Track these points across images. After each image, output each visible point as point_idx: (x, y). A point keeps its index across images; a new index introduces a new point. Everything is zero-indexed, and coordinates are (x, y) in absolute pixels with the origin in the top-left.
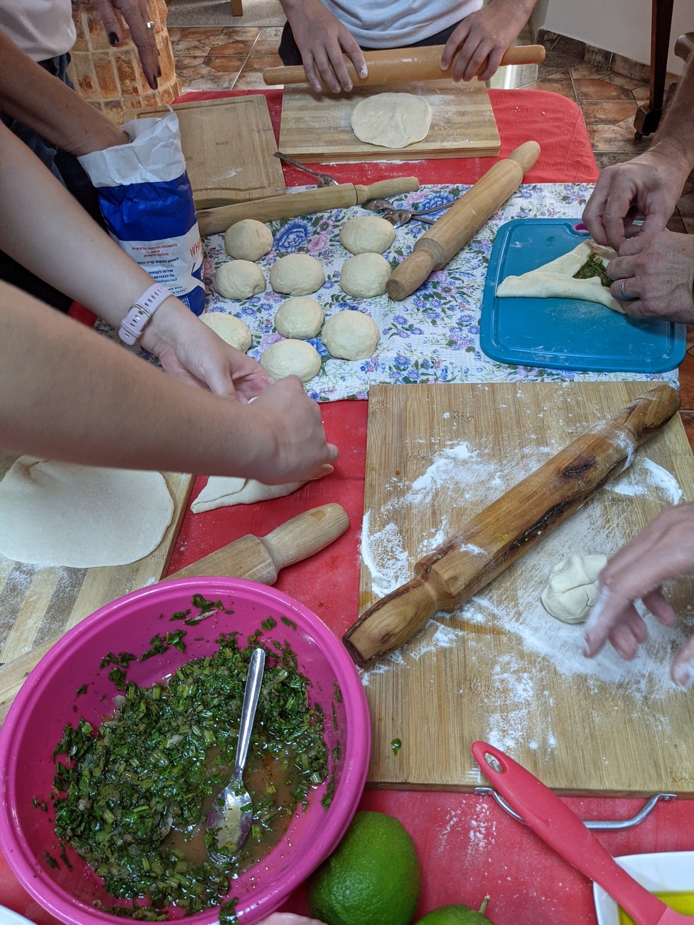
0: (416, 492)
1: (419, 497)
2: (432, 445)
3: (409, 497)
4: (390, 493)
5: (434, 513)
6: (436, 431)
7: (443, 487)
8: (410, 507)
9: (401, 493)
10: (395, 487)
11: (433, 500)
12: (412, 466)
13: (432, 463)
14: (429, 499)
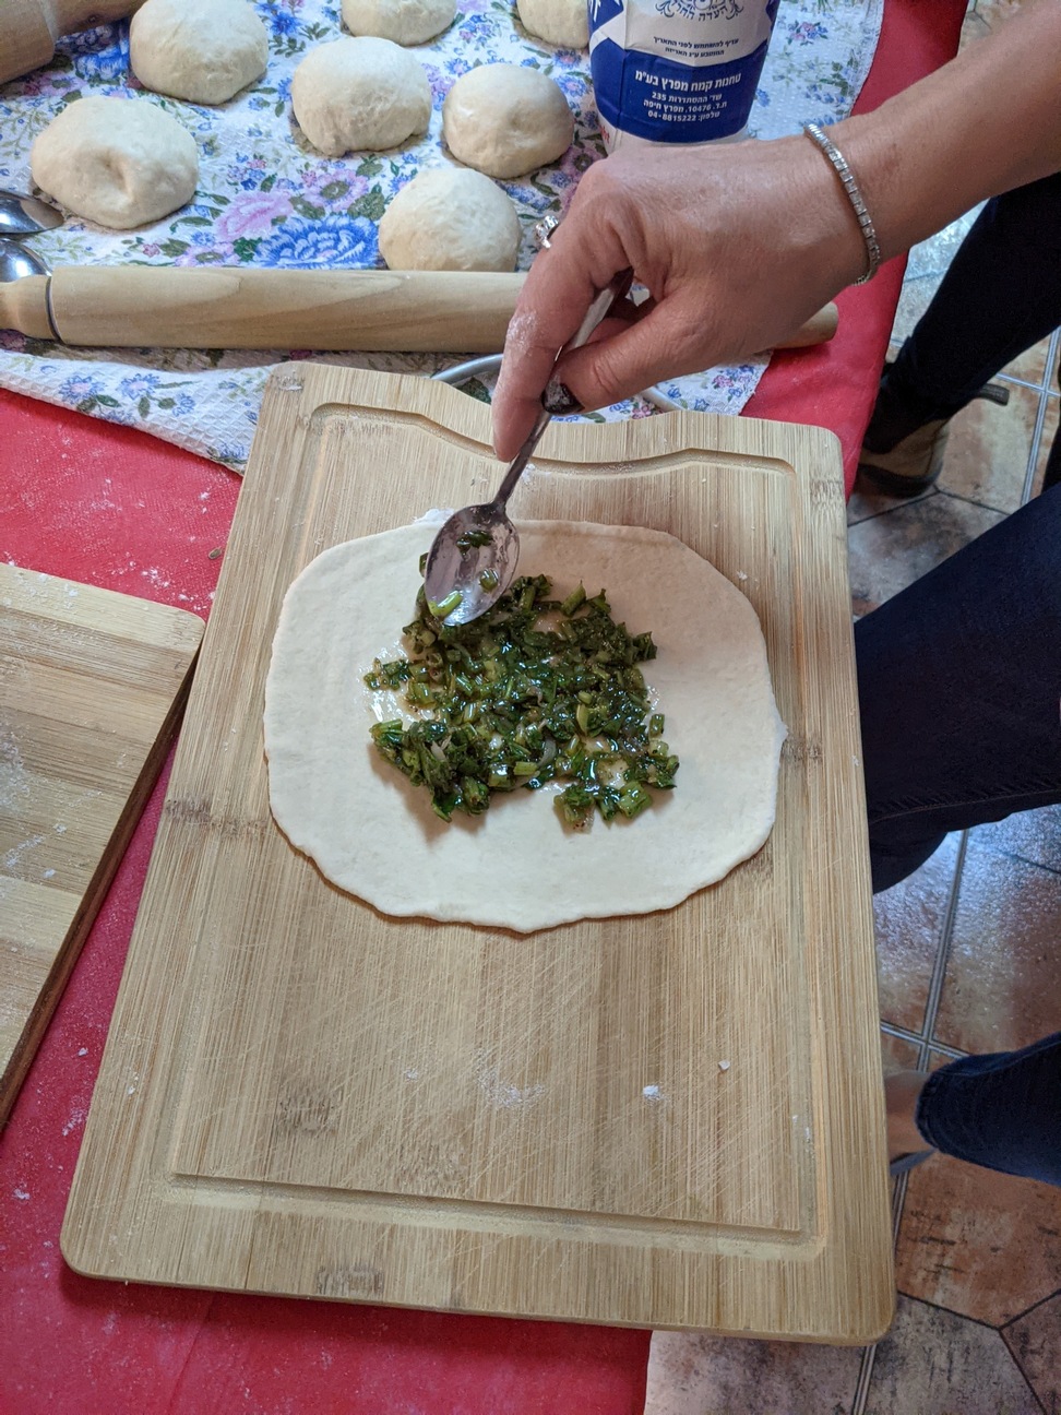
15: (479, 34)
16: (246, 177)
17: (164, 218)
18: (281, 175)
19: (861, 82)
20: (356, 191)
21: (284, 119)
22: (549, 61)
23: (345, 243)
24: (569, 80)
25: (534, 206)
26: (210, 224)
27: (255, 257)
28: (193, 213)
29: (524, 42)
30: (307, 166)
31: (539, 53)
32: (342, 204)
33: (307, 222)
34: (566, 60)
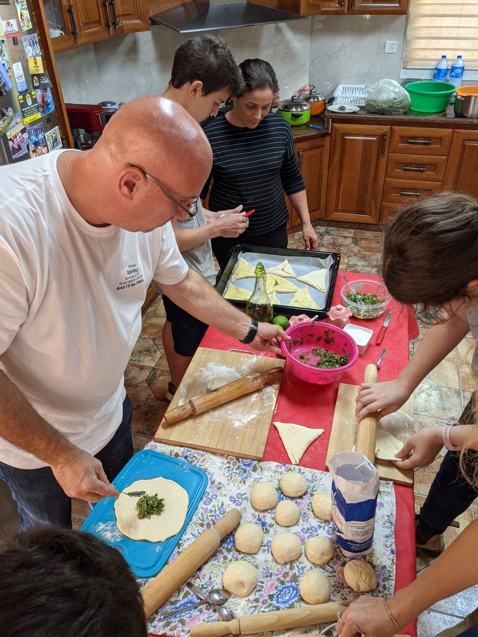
0: (256, 413)
1: (255, 412)
2: (246, 428)
3: (258, 412)
4: (264, 415)
5: (252, 407)
6: (243, 433)
7: (247, 414)
8: (259, 410)
9: (260, 414)
10: (262, 416)
11: (251, 410)
12: (255, 422)
13: (248, 422)
14: (253, 411)
15: (306, 518)
16: (266, 575)
17: (252, 591)
18: (273, 572)
19: (394, 520)
20: (290, 574)
21: (270, 555)
22: (323, 524)
23: (291, 591)
24: (329, 530)
25: (330, 572)
26: (262, 591)
27: (274, 599)
28: (258, 588)
29: (317, 520)
30: (278, 568)
31: (320, 522)
32: (288, 579)
33: (282, 586)
34: (327, 524)
